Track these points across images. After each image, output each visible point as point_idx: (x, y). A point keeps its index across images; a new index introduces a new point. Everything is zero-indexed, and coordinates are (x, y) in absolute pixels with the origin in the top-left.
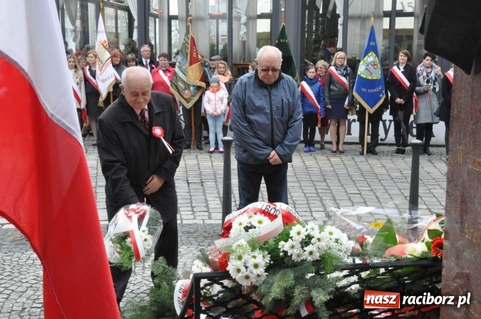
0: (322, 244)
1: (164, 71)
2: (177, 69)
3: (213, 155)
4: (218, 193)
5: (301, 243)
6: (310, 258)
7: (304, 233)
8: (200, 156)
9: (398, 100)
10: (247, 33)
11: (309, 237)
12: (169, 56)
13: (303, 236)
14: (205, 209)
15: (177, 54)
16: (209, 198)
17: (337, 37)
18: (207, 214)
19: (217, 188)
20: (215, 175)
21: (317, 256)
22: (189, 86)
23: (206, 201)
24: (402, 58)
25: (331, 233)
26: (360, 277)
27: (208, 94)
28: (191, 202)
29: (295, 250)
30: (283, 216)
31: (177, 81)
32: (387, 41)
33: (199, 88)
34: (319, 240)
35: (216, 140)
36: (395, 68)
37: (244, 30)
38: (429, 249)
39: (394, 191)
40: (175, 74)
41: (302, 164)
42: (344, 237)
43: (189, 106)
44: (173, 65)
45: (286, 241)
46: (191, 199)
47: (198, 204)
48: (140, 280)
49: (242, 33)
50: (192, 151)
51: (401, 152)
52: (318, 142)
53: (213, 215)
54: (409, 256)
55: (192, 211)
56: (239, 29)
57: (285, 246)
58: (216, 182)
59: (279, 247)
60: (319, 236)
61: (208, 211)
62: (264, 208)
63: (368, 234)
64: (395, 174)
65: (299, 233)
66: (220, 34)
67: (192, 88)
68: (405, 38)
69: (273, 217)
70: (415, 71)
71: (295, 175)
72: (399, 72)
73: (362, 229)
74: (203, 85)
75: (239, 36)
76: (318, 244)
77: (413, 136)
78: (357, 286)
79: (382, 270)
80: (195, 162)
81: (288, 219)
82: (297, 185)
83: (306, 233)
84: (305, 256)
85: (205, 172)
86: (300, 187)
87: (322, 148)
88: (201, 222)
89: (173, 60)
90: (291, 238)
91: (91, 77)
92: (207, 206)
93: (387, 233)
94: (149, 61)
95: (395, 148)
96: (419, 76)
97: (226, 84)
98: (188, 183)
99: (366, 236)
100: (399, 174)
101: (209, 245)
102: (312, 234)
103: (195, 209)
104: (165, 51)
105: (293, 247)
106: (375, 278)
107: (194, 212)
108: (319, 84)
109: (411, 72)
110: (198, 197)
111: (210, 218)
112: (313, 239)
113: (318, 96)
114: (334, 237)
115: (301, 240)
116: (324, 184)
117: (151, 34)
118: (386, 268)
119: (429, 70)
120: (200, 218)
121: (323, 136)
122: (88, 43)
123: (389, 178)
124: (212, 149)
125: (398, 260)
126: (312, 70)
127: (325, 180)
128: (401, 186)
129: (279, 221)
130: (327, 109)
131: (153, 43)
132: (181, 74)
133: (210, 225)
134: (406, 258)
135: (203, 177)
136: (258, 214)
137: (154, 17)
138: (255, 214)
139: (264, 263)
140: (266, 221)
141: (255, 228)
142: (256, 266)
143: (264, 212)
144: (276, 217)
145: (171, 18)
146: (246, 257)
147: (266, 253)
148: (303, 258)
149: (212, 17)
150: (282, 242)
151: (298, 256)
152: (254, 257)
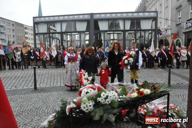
0: (111, 98)
1: (66, 51)
5: (105, 98)
6: (108, 103)
7: (106, 95)
13: (105, 96)
21: (110, 102)
25: (113, 93)
29: (103, 101)
30: (98, 89)
34: (110, 97)
37: (83, 42)
54: (133, 97)
57: (99, 99)
59: (98, 99)
62: (92, 86)
75: (82, 44)
83: (107, 95)
84: (106, 102)
90: (101, 97)
94: (62, 49)
102: (108, 95)
105: (102, 100)
112: (109, 97)
114: (114, 94)
126: (98, 50)
136: (90, 88)
137: (65, 41)
138: (89, 88)
139: (92, 105)
140: (92, 90)
141: (89, 93)
142: (90, 106)
143: (92, 88)
144: (95, 89)
145: (68, 41)
146: (86, 103)
147: (93, 101)
148: (106, 103)
149: (77, 41)
150: (98, 98)
151: (104, 102)
152: (89, 103)
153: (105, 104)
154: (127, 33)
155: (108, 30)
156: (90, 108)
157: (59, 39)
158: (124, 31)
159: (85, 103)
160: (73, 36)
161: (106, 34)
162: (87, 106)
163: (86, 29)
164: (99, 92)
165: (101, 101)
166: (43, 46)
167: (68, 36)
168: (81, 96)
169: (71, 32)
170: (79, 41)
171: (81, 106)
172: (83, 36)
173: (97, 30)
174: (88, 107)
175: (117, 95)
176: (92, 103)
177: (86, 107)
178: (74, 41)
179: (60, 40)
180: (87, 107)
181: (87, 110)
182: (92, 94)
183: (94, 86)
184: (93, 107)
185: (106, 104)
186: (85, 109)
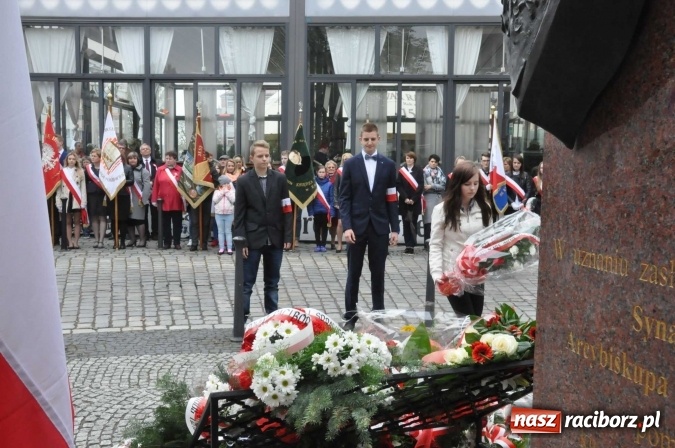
0: (362, 355)
1: (171, 170)
2: (184, 168)
3: (222, 256)
4: (228, 296)
5: (338, 355)
6: (349, 373)
7: (342, 343)
8: (208, 258)
9: (408, 201)
10: (255, 133)
11: (348, 349)
12: (174, 155)
13: (340, 347)
14: (215, 313)
15: (185, 153)
16: (219, 302)
17: (345, 139)
18: (216, 318)
19: (227, 291)
20: (224, 276)
21: (356, 369)
22: (195, 185)
23: (216, 304)
24: (409, 160)
25: (369, 342)
26: (397, 389)
27: (217, 194)
28: (200, 306)
29: (332, 364)
30: (314, 324)
31: (183, 180)
32: (391, 145)
33: (205, 188)
34: (358, 350)
35: (225, 241)
36: (403, 169)
37: (252, 130)
38: (470, 354)
39: (406, 291)
40: (182, 173)
41: (313, 265)
42: (383, 347)
43: (195, 205)
44: (181, 164)
45: (320, 353)
46: (199, 302)
47: (207, 308)
48: (144, 393)
49: (250, 133)
50: (199, 252)
51: (409, 251)
52: (329, 242)
53: (223, 320)
54: (450, 364)
55: (201, 315)
56: (248, 129)
57: (319, 359)
58: (225, 284)
59: (313, 360)
60: (358, 346)
61: (218, 315)
62: (292, 315)
63: (397, 338)
64: (406, 274)
65: (335, 344)
66: (227, 136)
67: (198, 188)
68: (406, 143)
69: (302, 325)
70: (423, 172)
71: (307, 275)
72: (407, 173)
73: (393, 335)
74: (211, 185)
75: (247, 135)
76: (357, 355)
77: (421, 236)
78: (391, 397)
79: (421, 380)
80: (203, 263)
81: (320, 327)
82: (310, 286)
83: (345, 343)
84: (344, 370)
85: (214, 273)
86: (313, 288)
87: (333, 248)
88: (211, 327)
89: (180, 160)
90: (327, 350)
91: (95, 176)
92: (217, 310)
93: (418, 338)
94: (149, 160)
95: (404, 248)
96: (427, 176)
97: (234, 183)
98: (196, 286)
99: (395, 341)
100: (409, 274)
101: (220, 352)
102: (350, 344)
103: (204, 314)
104: (171, 148)
105: (328, 360)
106: (412, 388)
107: (202, 317)
108: (329, 183)
109: (418, 174)
110: (207, 300)
111: (220, 323)
112: (352, 351)
113: (328, 196)
114: (373, 346)
115: (338, 351)
116: (337, 284)
117: (157, 136)
118: (425, 377)
119: (435, 171)
120: (210, 322)
121: (333, 237)
122: (90, 142)
123: (400, 277)
124: (221, 251)
125: (439, 368)
126: (322, 170)
127: (338, 281)
128: (413, 285)
129: (309, 329)
130: (336, 210)
131: (159, 143)
132: (188, 174)
133: (220, 330)
134: (447, 366)
135: (212, 280)
136: (286, 322)
137: (162, 117)
138: (282, 322)
139: (294, 380)
140: (295, 329)
141: (282, 338)
142: (285, 383)
143: (292, 320)
144: (306, 325)
145: (177, 119)
146: (273, 373)
147: (297, 367)
148: (341, 372)
149: (219, 118)
150: (316, 355)
151: (335, 370)
152: (283, 373)
153: (340, 376)
154: (462, 92)
155: (372, 72)
156: (285, 390)
157: (132, 109)
158: (450, 83)
159: (266, 374)
160: (203, 96)
161: (363, 92)
162: (275, 384)
163: (271, 66)
164: (320, 337)
165: (325, 367)
166: (55, 139)
167: (180, 94)
168: (250, 350)
169: (195, 79)
170: (230, 118)
171: (250, 383)
172: (251, 97)
173: (319, 72)
174: (280, 386)
175: (386, 348)
176: (292, 375)
177: (270, 387)
178: (206, 120)
179: (140, 113)
180: (274, 386)
181: (275, 397)
182: (293, 344)
183: (301, 313)
184: (297, 388)
185: (342, 377)
186: (267, 394)
